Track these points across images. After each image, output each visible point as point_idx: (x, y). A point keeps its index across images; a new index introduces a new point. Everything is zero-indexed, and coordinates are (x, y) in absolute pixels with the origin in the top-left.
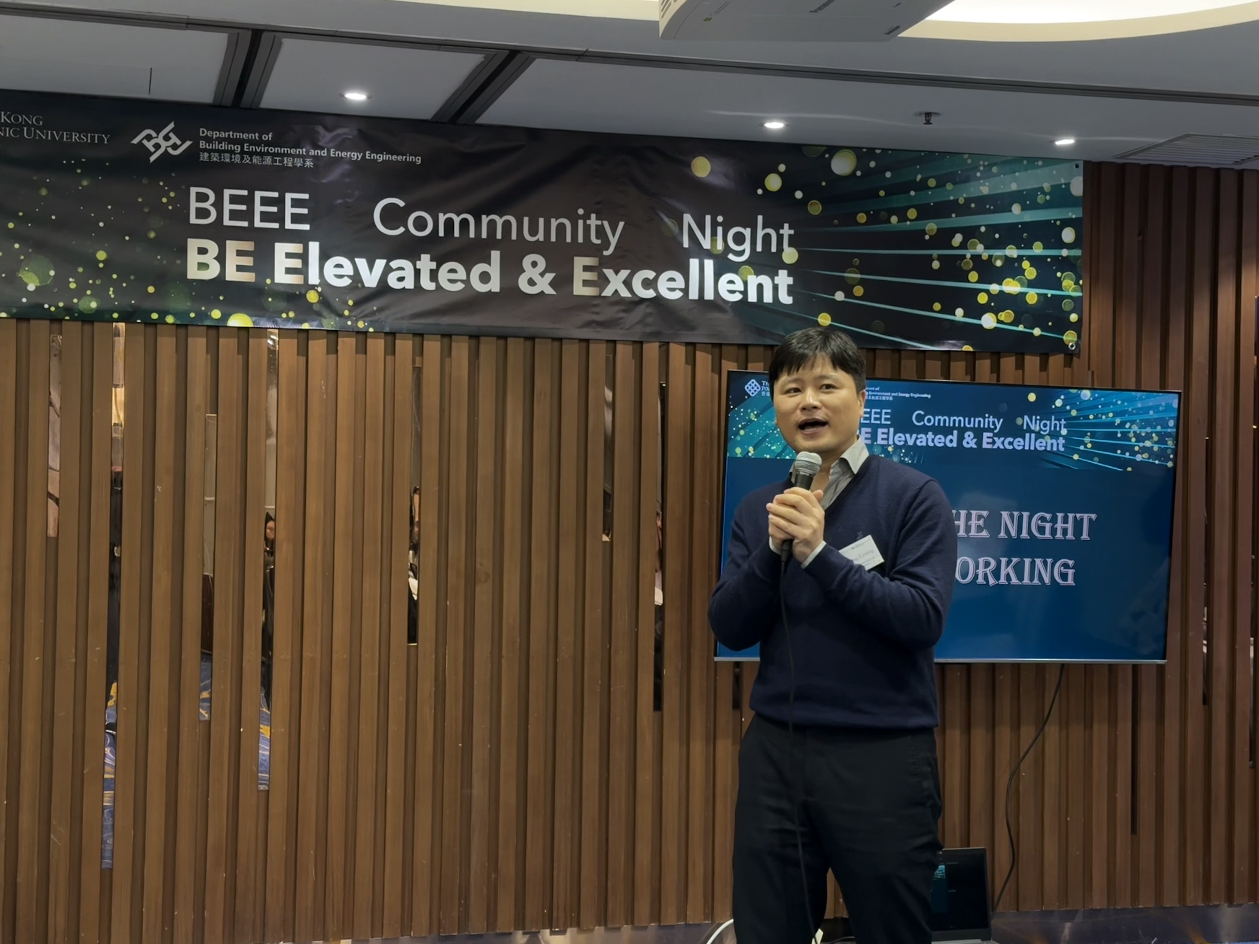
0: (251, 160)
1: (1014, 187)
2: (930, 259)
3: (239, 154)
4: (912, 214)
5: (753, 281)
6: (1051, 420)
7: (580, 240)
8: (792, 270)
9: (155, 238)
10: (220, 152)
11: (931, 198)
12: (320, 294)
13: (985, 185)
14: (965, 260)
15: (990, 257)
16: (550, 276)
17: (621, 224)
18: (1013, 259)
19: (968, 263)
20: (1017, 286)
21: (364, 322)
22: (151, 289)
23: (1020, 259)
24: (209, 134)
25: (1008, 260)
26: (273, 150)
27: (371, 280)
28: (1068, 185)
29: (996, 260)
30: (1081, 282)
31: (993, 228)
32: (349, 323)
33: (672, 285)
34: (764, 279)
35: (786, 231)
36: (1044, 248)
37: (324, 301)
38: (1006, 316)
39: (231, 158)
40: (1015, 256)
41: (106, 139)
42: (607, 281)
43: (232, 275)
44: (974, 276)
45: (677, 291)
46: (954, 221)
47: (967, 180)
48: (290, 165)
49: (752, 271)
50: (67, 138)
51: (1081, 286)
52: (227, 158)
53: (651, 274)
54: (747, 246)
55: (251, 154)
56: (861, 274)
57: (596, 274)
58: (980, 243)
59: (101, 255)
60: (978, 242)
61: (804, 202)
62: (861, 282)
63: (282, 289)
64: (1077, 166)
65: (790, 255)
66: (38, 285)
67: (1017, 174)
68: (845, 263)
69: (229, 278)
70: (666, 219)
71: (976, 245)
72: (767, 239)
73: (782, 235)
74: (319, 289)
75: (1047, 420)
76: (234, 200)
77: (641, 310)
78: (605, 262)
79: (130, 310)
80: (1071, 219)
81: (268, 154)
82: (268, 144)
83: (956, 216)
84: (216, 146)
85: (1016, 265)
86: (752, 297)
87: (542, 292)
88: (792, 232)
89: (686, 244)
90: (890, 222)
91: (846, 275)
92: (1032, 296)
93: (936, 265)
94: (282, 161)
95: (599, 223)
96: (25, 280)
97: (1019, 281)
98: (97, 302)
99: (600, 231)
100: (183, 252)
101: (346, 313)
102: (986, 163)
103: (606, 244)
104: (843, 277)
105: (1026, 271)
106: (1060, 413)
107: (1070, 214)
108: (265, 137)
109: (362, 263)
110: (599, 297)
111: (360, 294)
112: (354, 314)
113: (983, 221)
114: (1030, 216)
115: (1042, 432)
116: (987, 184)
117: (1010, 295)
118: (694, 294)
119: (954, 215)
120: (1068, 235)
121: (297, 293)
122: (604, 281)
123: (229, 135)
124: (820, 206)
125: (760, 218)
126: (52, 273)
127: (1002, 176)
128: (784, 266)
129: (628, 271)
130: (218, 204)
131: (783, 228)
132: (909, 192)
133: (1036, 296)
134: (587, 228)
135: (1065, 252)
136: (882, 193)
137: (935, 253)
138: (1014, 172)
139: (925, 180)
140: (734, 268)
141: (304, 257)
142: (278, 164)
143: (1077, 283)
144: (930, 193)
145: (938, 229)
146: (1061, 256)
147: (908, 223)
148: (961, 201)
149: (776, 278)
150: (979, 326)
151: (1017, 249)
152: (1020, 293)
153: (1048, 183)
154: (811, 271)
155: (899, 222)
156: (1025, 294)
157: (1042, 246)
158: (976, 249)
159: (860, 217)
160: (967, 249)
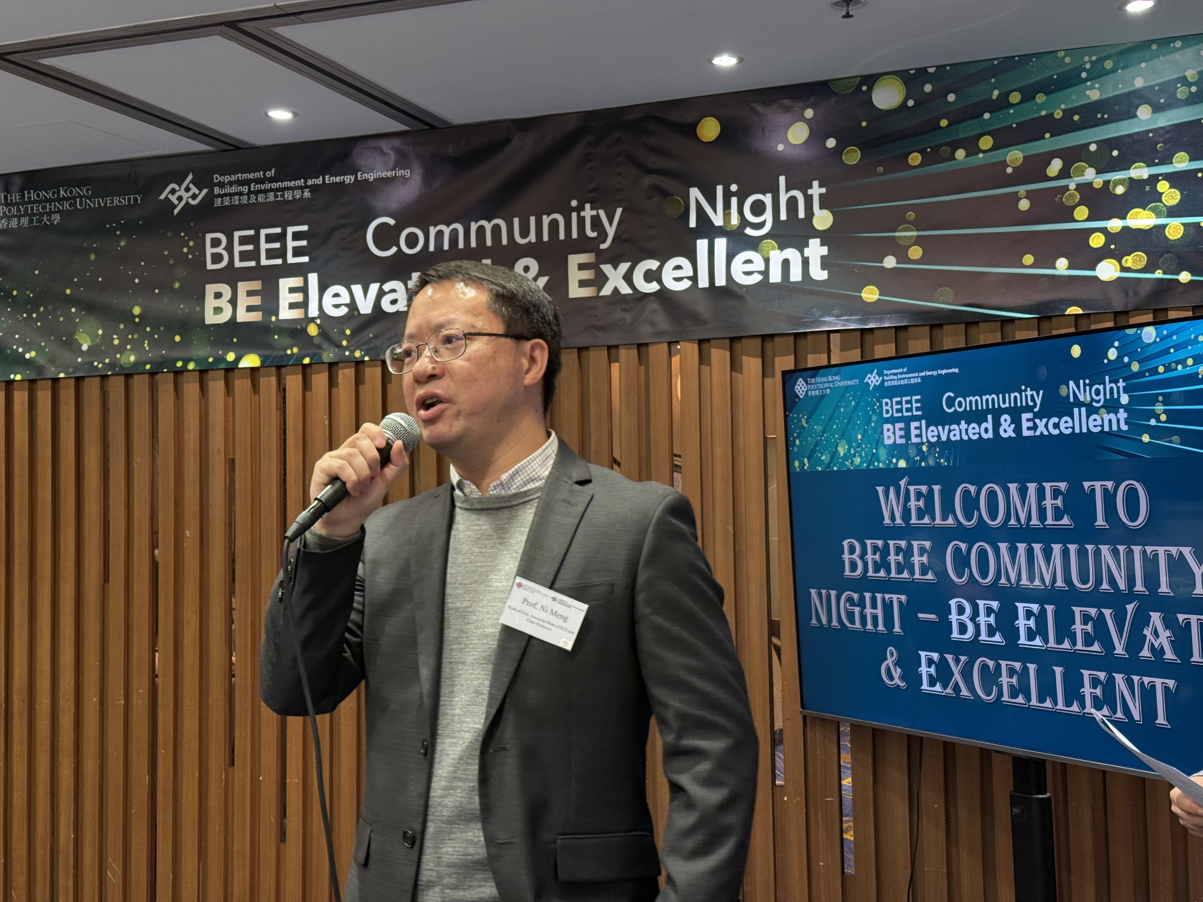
0: (256, 199)
1: (1139, 83)
2: (1016, 198)
3: (246, 194)
4: (986, 142)
5: (777, 256)
7: (575, 235)
8: (825, 237)
9: (179, 288)
10: (231, 195)
11: (1014, 117)
12: (319, 326)
13: (1095, 88)
14: (1068, 193)
15: (1107, 183)
16: (544, 280)
17: (619, 211)
18: (1143, 180)
19: (1072, 196)
20: (1150, 217)
21: (361, 351)
22: (177, 338)
23: (1154, 179)
24: (221, 179)
25: (1133, 184)
26: (275, 185)
27: (365, 307)
29: (1115, 187)
31: (1107, 144)
32: (347, 353)
33: (679, 274)
34: (791, 253)
35: (816, 190)
36: (1192, 159)
37: (323, 333)
38: (1134, 261)
39: (240, 200)
40: (1145, 177)
41: (139, 199)
42: (605, 278)
43: (243, 316)
44: (1082, 212)
45: (685, 280)
46: (1049, 143)
47: (1065, 85)
48: (290, 198)
49: (776, 245)
50: (110, 203)
52: (236, 200)
54: (768, 215)
55: (256, 193)
56: (917, 230)
57: (593, 271)
58: (1090, 166)
59: (137, 310)
60: (1087, 166)
61: (837, 152)
63: (285, 325)
65: (823, 219)
66: (90, 344)
67: (1143, 65)
68: (895, 219)
69: (240, 319)
71: (1084, 171)
72: (792, 203)
73: (811, 196)
74: (318, 321)
76: (244, 241)
77: (642, 307)
79: (161, 360)
81: (271, 190)
82: (271, 180)
83: (1051, 136)
84: (228, 190)
85: (1147, 188)
88: (823, 190)
89: (693, 223)
90: (955, 159)
91: (897, 234)
92: (1175, 229)
93: (1024, 205)
94: (282, 196)
95: (594, 213)
96: (81, 341)
97: (1153, 210)
98: (135, 355)
99: (596, 223)
100: (202, 298)
101: (344, 343)
102: (1094, 58)
103: (603, 236)
104: (894, 237)
105: (1164, 195)
108: (269, 174)
109: (357, 289)
110: (597, 297)
111: (356, 323)
112: (351, 344)
113: (1092, 137)
114: (1167, 119)
116: (1097, 86)
117: (1139, 232)
118: (703, 282)
119: (1047, 135)
121: (299, 327)
122: (601, 280)
123: (238, 177)
124: (859, 152)
125: (782, 179)
126: (100, 332)
127: (1120, 71)
128: (816, 234)
129: (628, 264)
130: (230, 248)
131: (811, 187)
132: (982, 115)
133: (1182, 228)
134: (581, 221)
136: (944, 123)
137: (1022, 190)
138: (1139, 63)
139: (1005, 96)
140: (754, 244)
141: (304, 290)
142: (280, 199)
145: (1024, 157)
147: (981, 155)
148: (1058, 114)
149: (806, 249)
150: (1096, 278)
151: (1148, 166)
152: (1155, 227)
153: (1193, 69)
154: (850, 235)
155: (967, 156)
156: (1164, 226)
157: (1188, 158)
158: (1083, 175)
159: (912, 158)
160: (1071, 177)
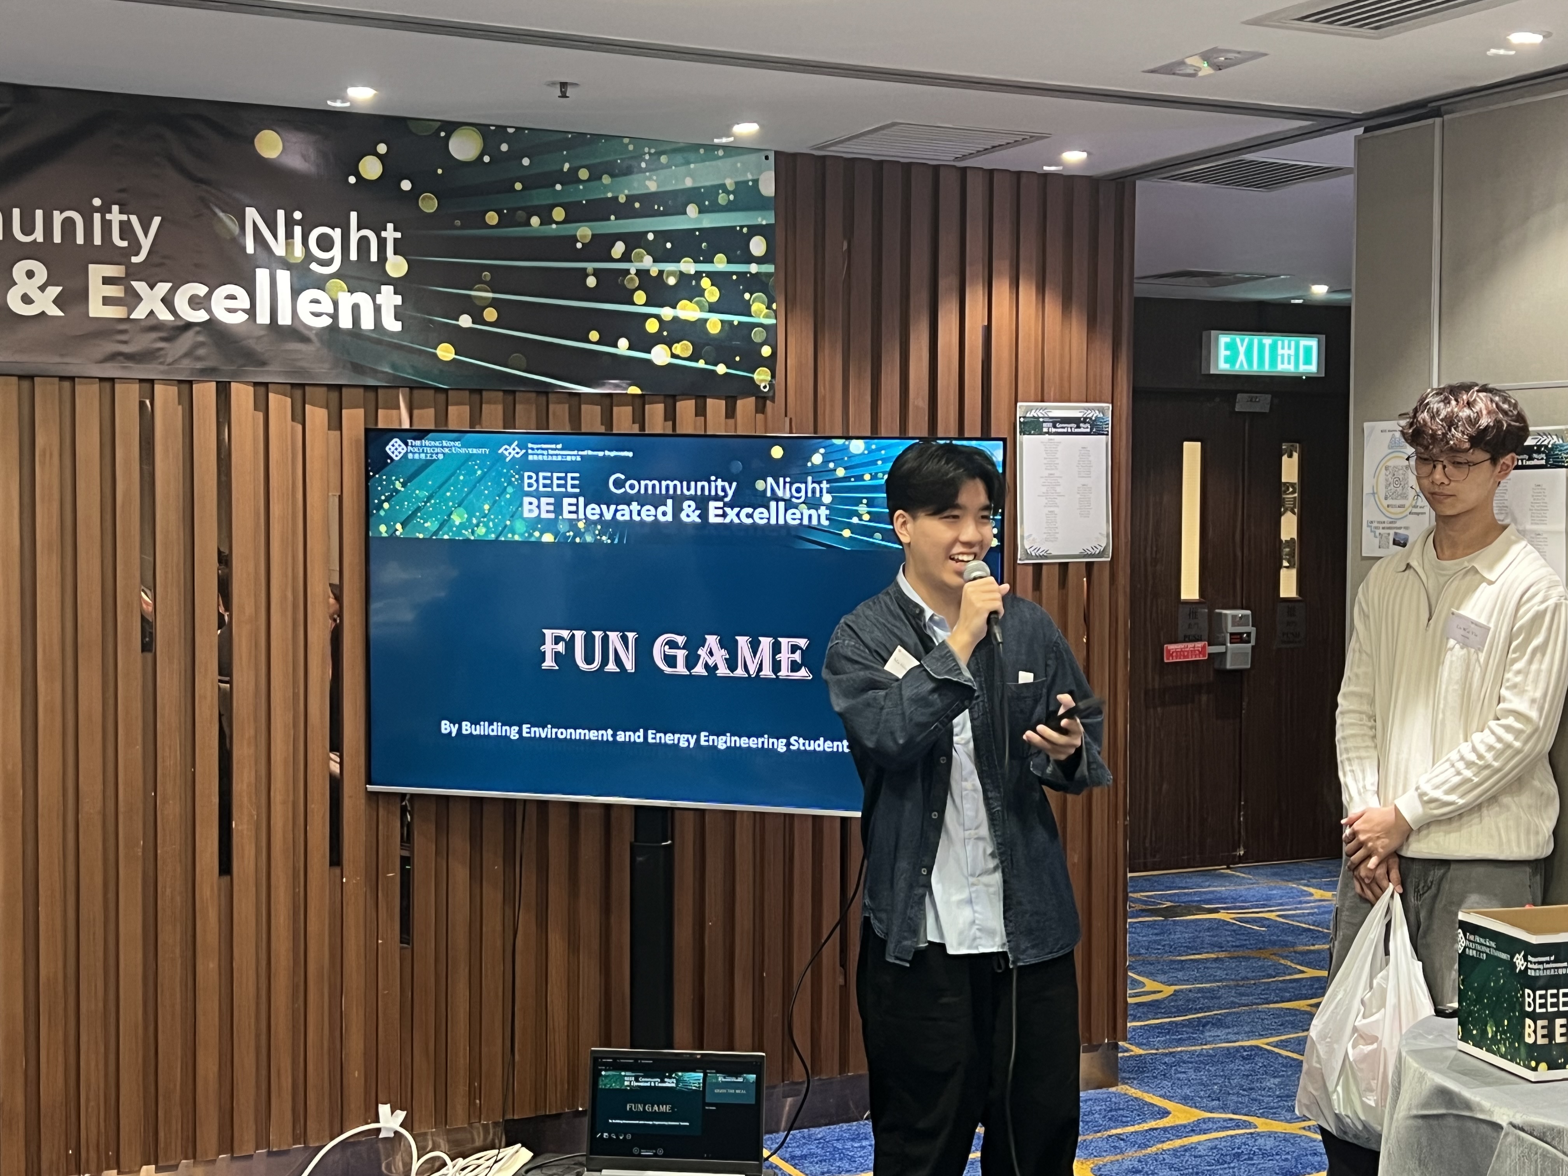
1: (689, 183)
2: (584, 273)
4: (559, 214)
5: (346, 300)
6: (806, 483)
7: (97, 241)
8: (399, 286)
11: (582, 194)
13: (652, 180)
14: (629, 277)
15: (661, 272)
16: (54, 291)
17: (157, 220)
18: (690, 275)
19: (632, 279)
20: (694, 310)
23: (699, 275)
25: (682, 277)
28: (756, 182)
29: (667, 278)
30: (774, 306)
31: (663, 236)
34: (362, 298)
35: (390, 234)
36: (729, 262)
38: (682, 350)
40: (692, 272)
42: (138, 298)
44: (640, 297)
45: (240, 312)
46: (614, 225)
47: (628, 171)
49: (345, 287)
51: (775, 311)
53: (201, 290)
54: (336, 252)
56: (494, 292)
57: (122, 287)
58: (648, 254)
60: (645, 253)
61: (414, 194)
62: (494, 303)
64: (767, 158)
65: (397, 266)
67: (692, 166)
68: (471, 276)
70: (221, 214)
71: (642, 257)
72: (363, 242)
73: (385, 239)
75: (801, 483)
77: (187, 339)
78: (134, 272)
80: (761, 226)
83: (616, 219)
85: (694, 283)
86: (346, 323)
87: (43, 313)
88: (398, 235)
89: (250, 248)
90: (530, 225)
91: (473, 293)
92: (714, 324)
93: (591, 282)
95: (124, 217)
97: (697, 303)
99: (126, 230)
102: (653, 151)
103: (135, 248)
104: (469, 296)
105: (706, 291)
106: (819, 474)
107: (759, 219)
110: (128, 320)
113: (650, 226)
114: (710, 221)
115: (794, 500)
116: (655, 178)
117: (686, 322)
118: (263, 318)
119: (613, 217)
120: (758, 246)
122: (134, 298)
124: (436, 200)
125: (354, 215)
127: (673, 168)
128: (389, 281)
129: (169, 285)
131: (386, 230)
132: (554, 186)
133: (719, 324)
134: (107, 225)
135: (754, 268)
136: (518, 186)
137: (590, 266)
138: (688, 163)
139: (574, 170)
140: (320, 283)
143: (769, 307)
144: (581, 187)
145: (593, 235)
146: (750, 273)
147: (554, 226)
148: (622, 199)
149: (378, 295)
150: (649, 362)
151: (695, 262)
152: (699, 320)
153: (731, 178)
154: (425, 287)
155: (541, 224)
156: (706, 320)
157: (726, 260)
158: (642, 261)
159: (489, 217)
160: (631, 261)
